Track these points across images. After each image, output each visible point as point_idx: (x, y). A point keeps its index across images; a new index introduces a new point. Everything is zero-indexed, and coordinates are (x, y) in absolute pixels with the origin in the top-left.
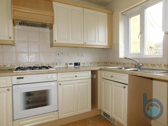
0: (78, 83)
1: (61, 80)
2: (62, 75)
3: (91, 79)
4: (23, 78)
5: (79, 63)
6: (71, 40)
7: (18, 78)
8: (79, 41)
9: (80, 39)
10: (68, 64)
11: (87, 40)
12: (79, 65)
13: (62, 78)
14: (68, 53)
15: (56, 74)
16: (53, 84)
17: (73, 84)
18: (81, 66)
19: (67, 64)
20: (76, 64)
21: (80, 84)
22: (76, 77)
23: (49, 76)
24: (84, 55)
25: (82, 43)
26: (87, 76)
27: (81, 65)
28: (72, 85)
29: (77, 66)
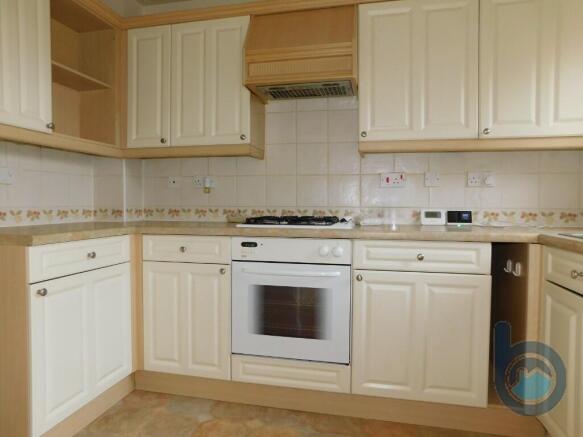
0: (429, 285)
1: (366, 263)
2: (370, 249)
3: (490, 277)
4: (255, 245)
5: (470, 213)
6: (423, 126)
7: (244, 244)
8: (457, 128)
9: (463, 121)
10: (423, 215)
11: (495, 120)
12: (470, 221)
13: (369, 258)
14: (424, 174)
15: (348, 242)
16: (338, 273)
17: (412, 284)
18: (474, 223)
19: (417, 215)
20: (454, 217)
21: (436, 290)
22: (421, 259)
23: (326, 246)
24: (490, 181)
25: (472, 133)
26: (471, 263)
27: (478, 220)
28: (407, 289)
29: (459, 225)
